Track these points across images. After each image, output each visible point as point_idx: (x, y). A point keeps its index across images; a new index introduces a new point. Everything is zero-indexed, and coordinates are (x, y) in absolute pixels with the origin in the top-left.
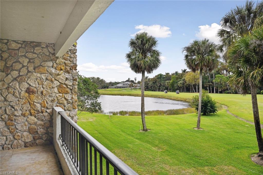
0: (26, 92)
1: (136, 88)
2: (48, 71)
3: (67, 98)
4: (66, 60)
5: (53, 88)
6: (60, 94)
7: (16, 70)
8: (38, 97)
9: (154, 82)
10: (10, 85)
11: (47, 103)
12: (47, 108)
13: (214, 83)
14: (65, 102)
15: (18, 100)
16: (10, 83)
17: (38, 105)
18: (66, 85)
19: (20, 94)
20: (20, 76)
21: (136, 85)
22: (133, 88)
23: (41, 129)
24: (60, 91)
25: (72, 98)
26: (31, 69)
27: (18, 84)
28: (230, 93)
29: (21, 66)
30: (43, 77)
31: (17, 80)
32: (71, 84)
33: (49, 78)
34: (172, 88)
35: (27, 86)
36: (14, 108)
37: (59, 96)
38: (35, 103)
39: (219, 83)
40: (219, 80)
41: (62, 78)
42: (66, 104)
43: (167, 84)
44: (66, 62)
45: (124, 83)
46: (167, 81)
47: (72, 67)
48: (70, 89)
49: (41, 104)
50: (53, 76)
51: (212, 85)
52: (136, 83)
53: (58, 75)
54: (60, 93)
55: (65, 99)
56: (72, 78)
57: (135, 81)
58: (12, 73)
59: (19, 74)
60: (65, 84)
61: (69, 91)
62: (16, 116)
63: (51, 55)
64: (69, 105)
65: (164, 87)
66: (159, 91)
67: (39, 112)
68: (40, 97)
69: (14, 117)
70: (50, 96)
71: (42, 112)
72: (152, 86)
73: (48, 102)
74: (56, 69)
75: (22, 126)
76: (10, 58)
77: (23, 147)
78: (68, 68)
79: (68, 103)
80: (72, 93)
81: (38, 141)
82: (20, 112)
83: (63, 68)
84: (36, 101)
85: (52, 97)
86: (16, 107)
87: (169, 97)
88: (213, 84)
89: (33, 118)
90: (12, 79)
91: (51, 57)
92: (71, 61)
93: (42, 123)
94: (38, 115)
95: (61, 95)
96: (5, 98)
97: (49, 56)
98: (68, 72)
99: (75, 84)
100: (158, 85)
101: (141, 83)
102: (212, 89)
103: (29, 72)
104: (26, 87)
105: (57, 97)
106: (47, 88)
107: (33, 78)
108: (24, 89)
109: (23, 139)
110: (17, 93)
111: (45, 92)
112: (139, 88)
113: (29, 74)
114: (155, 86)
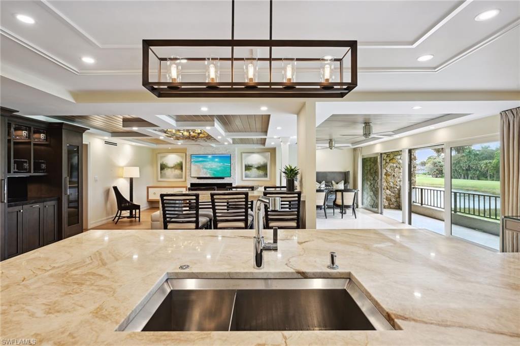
0: (385, 175)
2: (397, 162)
5: (400, 173)
8: (391, 178)
11: (397, 182)
12: (397, 186)
17: (392, 183)
23: (393, 199)
26: (388, 161)
33: (398, 166)
34: (495, 173)
35: (385, 171)
43: (485, 167)
46: (485, 162)
49: (393, 183)
65: (478, 172)
70: (399, 178)
71: (394, 188)
81: (391, 206)
84: (390, 181)
87: (489, 189)
89: (388, 191)
93: (394, 195)
94: (391, 190)
96: (373, 178)
100: (464, 168)
101: (426, 165)
103: (386, 162)
106: (397, 173)
107: (389, 166)
111: (396, 175)
112: (422, 172)
113: (387, 164)
114: (457, 169)
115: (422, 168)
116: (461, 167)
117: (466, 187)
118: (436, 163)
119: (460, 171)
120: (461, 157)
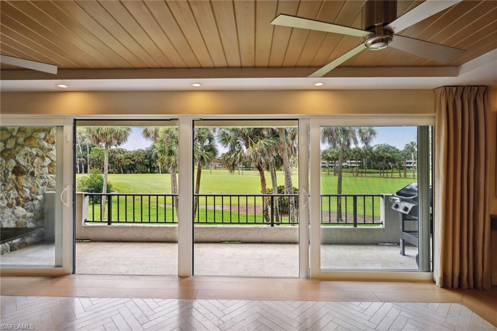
0: (13, 172)
2: (38, 144)
5: (44, 167)
6: (51, 175)
8: (27, 180)
11: (38, 187)
12: (37, 194)
13: (88, 159)
15: (4, 184)
17: (28, 191)
19: (6, 175)
20: (6, 149)
23: (31, 223)
27: (4, 161)
28: (113, 173)
29: (9, 135)
30: (34, 151)
31: (3, 156)
33: (40, 154)
35: (14, 164)
37: (51, 177)
38: (24, 188)
39: (97, 159)
40: (96, 155)
41: (54, 154)
49: (30, 189)
50: (45, 151)
51: (85, 161)
53: (51, 150)
54: (50, 173)
59: (5, 146)
67: (29, 199)
68: (30, 180)
70: (41, 178)
71: (32, 200)
73: (39, 185)
74: (48, 142)
75: (9, 222)
77: (9, 251)
82: (6, 202)
84: (25, 185)
85: (43, 178)
88: (87, 161)
89: (21, 208)
94: (27, 205)
102: (84, 168)
103: (17, 144)
104: (14, 166)
105: (48, 179)
106: (38, 168)
107: (23, 152)
108: (11, 168)
110: (2, 173)
111: (36, 173)
113: (18, 148)
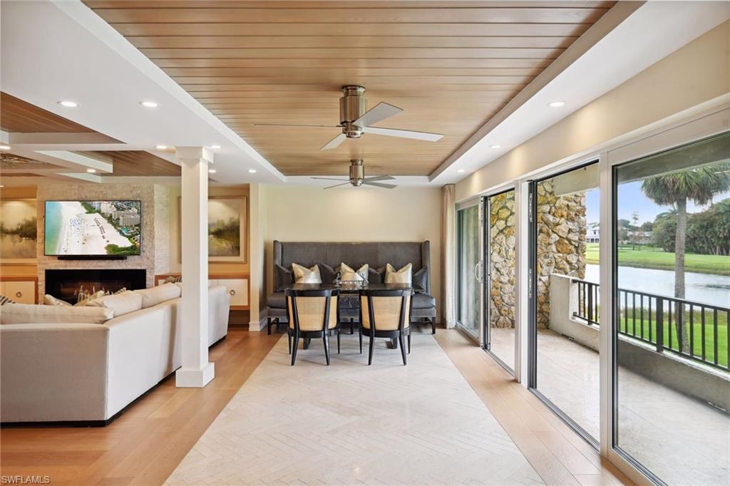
1: (637, 244)
2: (542, 219)
3: (570, 260)
4: (569, 201)
5: (549, 244)
6: (559, 254)
7: (502, 219)
9: (705, 224)
10: (496, 239)
11: (541, 267)
12: (542, 275)
14: (568, 267)
15: (505, 261)
16: (496, 237)
18: (569, 240)
19: (507, 252)
20: (507, 227)
21: (637, 233)
22: (626, 242)
24: (560, 249)
25: (578, 260)
27: (504, 238)
29: (509, 213)
31: (504, 233)
32: (577, 238)
33: (544, 230)
36: (500, 272)
37: (559, 256)
41: (563, 229)
42: (568, 270)
44: (570, 204)
45: (595, 229)
47: (578, 211)
48: (575, 247)
50: (550, 227)
52: (637, 228)
53: (558, 224)
54: (559, 252)
55: (568, 262)
56: (578, 229)
57: (635, 223)
58: (498, 223)
59: (506, 223)
60: (567, 239)
61: (573, 249)
62: (501, 282)
63: (548, 195)
64: (573, 271)
66: (722, 254)
69: (500, 284)
70: (545, 257)
72: (695, 238)
73: (543, 266)
74: (554, 215)
75: (509, 298)
76: (496, 203)
77: (510, 326)
78: (573, 214)
79: (571, 269)
80: (577, 252)
82: (507, 278)
83: (565, 214)
85: (549, 257)
86: (502, 271)
90: (498, 231)
91: (547, 198)
92: (577, 203)
95: (561, 255)
97: (545, 196)
98: (573, 220)
99: (582, 238)
101: (654, 229)
105: (555, 259)
106: (542, 245)
109: (510, 316)
110: (504, 250)
112: (647, 242)
114: (709, 237)
115: (647, 234)
116: (715, 233)
117: (724, 270)
118: (670, 226)
119: (713, 240)
120: (715, 215)
